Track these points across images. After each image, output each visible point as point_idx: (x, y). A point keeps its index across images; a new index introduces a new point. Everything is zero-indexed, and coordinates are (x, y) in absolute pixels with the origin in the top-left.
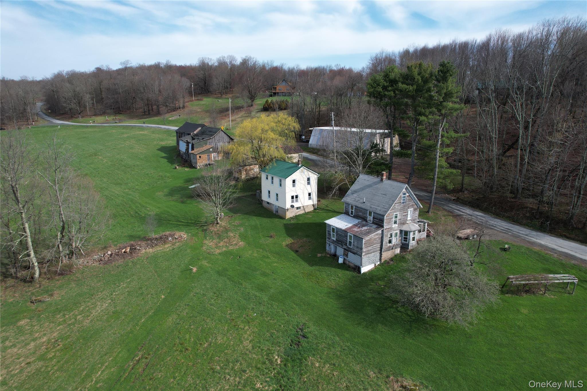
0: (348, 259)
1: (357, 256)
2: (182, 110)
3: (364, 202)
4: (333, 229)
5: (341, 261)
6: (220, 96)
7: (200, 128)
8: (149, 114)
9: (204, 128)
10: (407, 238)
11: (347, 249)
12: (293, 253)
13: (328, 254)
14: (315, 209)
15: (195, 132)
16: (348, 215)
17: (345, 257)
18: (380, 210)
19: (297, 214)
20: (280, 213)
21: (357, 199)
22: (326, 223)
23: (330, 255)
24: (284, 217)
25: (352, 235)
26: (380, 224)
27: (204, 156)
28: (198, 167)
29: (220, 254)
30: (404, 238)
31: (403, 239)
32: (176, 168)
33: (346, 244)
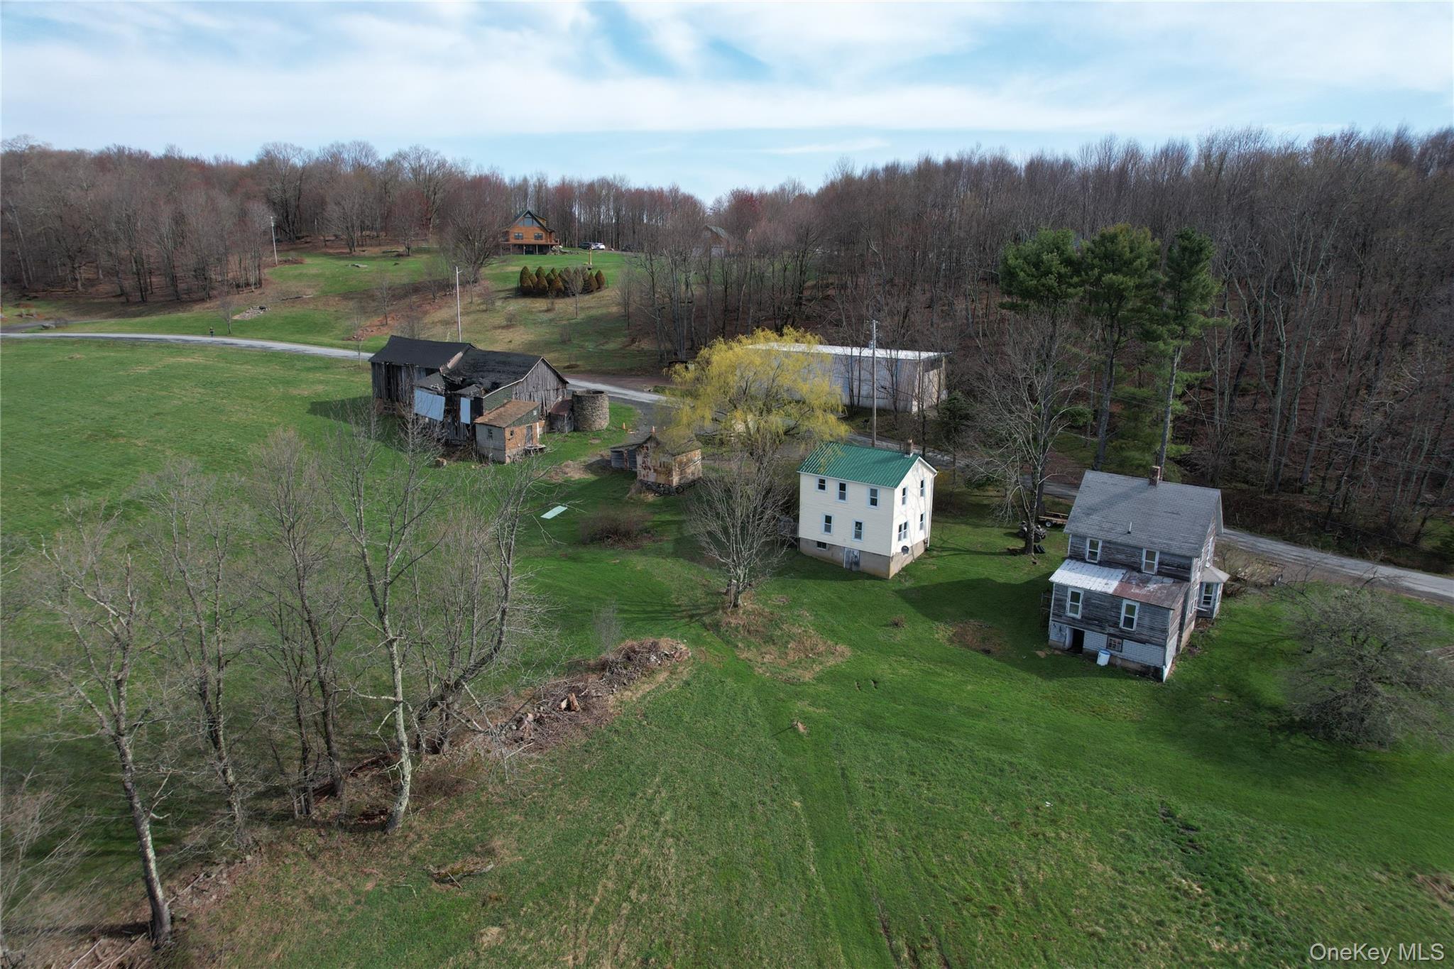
0: (1123, 654)
1: (1150, 645)
2: (257, 292)
3: (1129, 533)
4: (1075, 596)
5: (1103, 659)
6: (348, 250)
7: (460, 355)
8: (144, 301)
9: (470, 352)
10: (1210, 598)
11: (1118, 633)
12: (981, 657)
13: (1056, 649)
14: (926, 550)
15: (449, 366)
16: (1083, 560)
17: (1112, 652)
18: (1180, 548)
19: (904, 565)
20: (865, 565)
21: (1106, 526)
22: (1053, 583)
23: (1063, 651)
24: (884, 576)
25: (1137, 605)
26: (1182, 574)
27: (521, 431)
28: (508, 460)
29: (819, 680)
30: (1205, 598)
31: (1203, 600)
32: (438, 464)
33: (1116, 625)
